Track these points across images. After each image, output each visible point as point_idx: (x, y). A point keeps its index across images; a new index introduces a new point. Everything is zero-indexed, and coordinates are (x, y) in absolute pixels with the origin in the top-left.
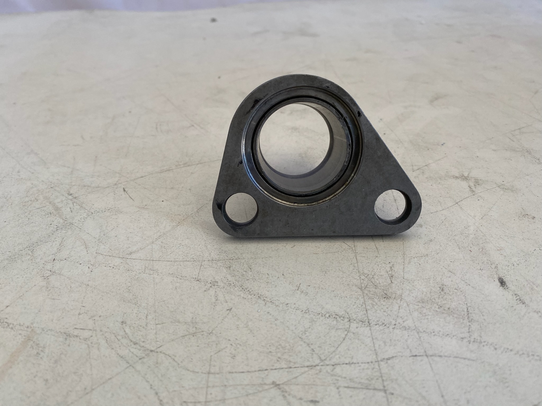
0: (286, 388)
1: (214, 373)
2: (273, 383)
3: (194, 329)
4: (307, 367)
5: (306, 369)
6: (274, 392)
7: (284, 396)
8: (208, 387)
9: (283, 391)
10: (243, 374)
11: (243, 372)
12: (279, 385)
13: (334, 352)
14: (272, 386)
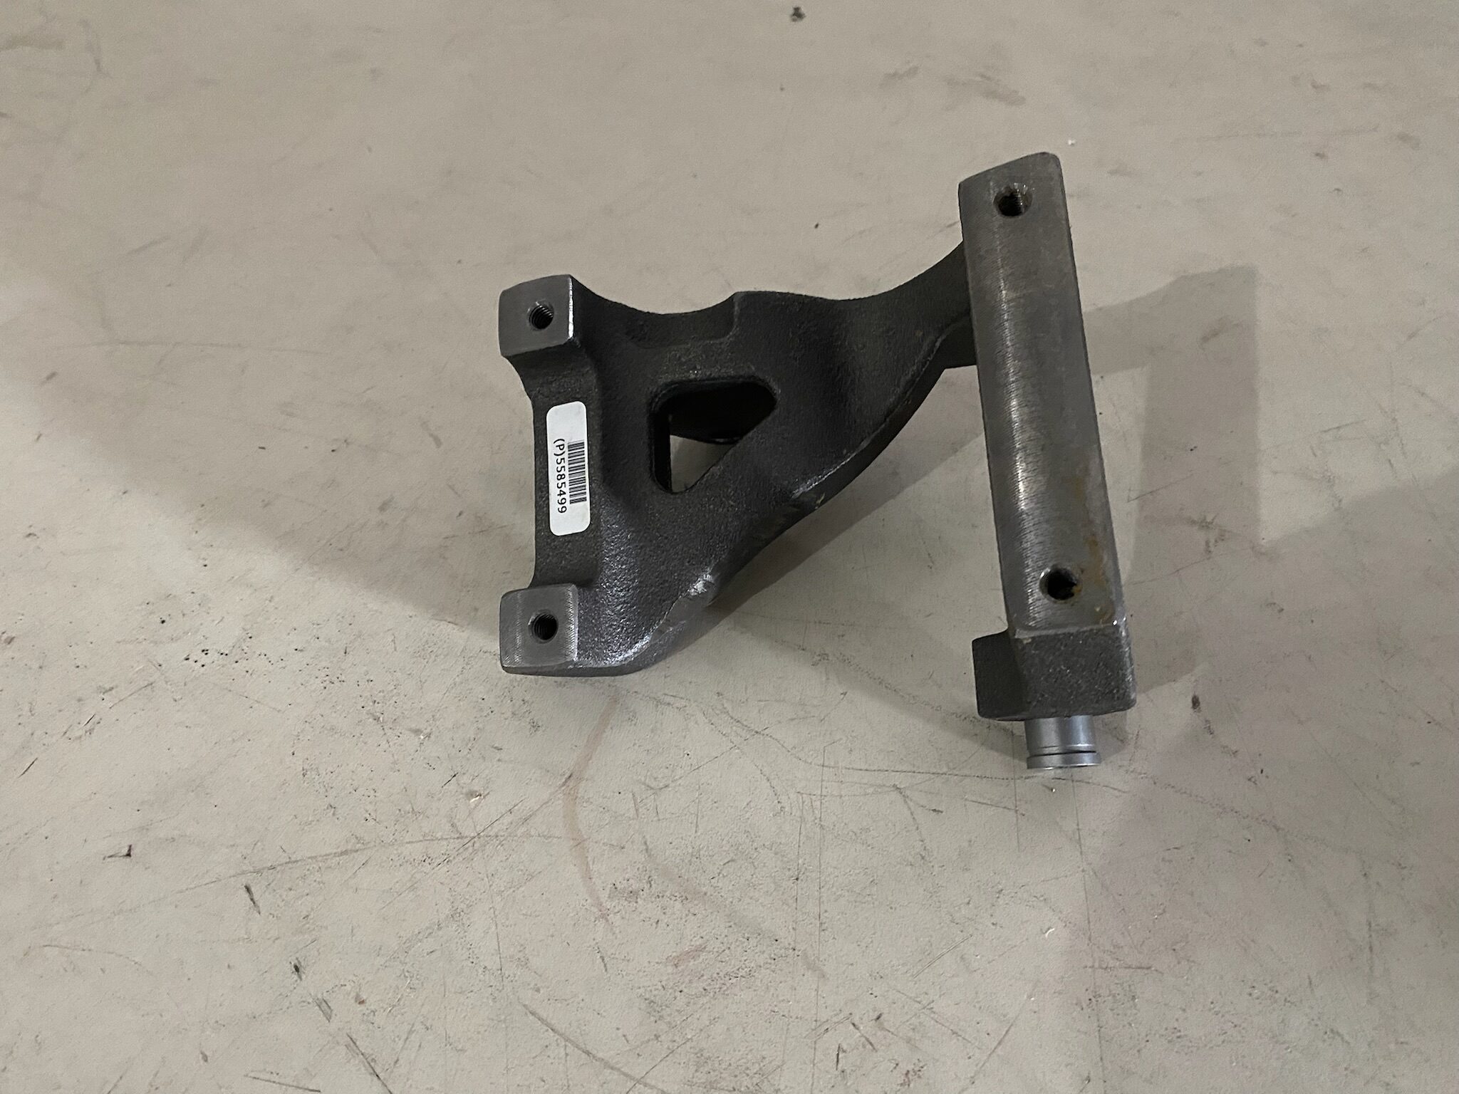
0: (908, 793)
1: (829, 767)
2: (894, 786)
3: (803, 712)
4: (933, 774)
5: (932, 776)
6: (894, 795)
7: (905, 802)
8: (822, 781)
9: (904, 796)
10: (860, 772)
11: (861, 770)
12: (900, 789)
13: (966, 761)
14: (892, 789)
